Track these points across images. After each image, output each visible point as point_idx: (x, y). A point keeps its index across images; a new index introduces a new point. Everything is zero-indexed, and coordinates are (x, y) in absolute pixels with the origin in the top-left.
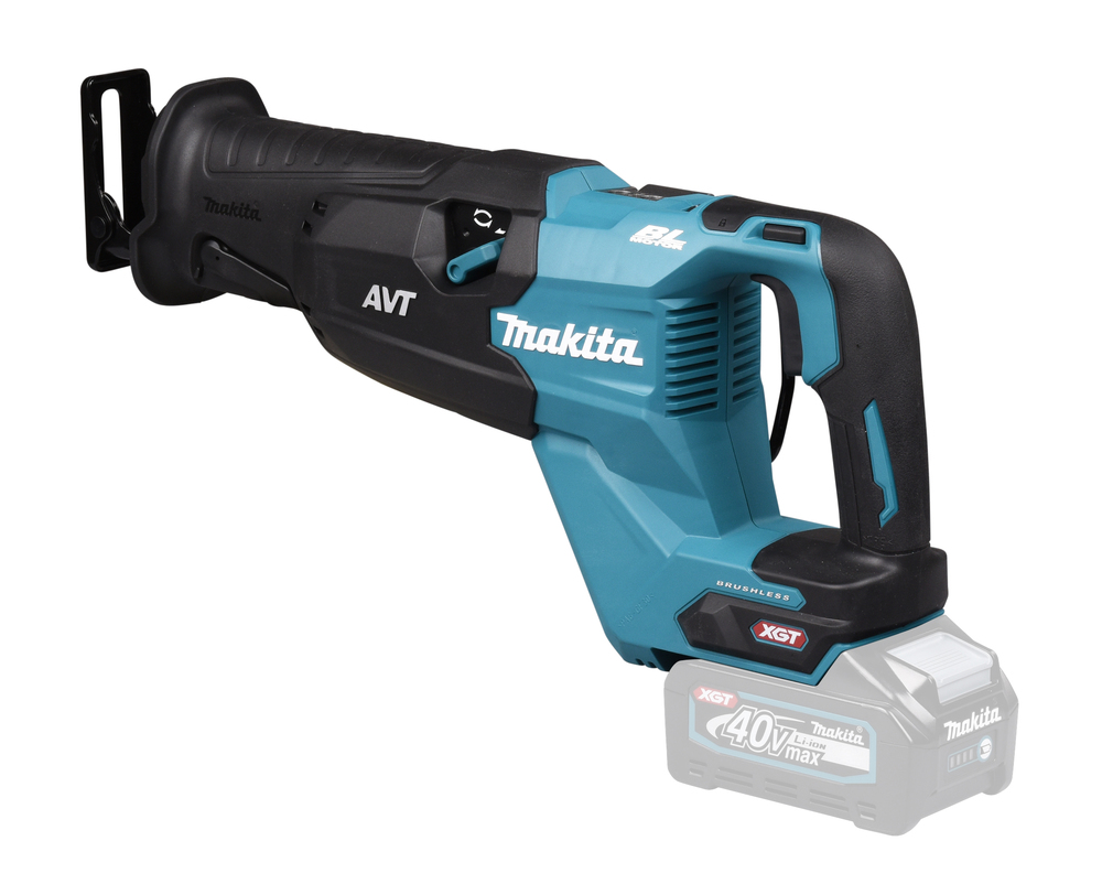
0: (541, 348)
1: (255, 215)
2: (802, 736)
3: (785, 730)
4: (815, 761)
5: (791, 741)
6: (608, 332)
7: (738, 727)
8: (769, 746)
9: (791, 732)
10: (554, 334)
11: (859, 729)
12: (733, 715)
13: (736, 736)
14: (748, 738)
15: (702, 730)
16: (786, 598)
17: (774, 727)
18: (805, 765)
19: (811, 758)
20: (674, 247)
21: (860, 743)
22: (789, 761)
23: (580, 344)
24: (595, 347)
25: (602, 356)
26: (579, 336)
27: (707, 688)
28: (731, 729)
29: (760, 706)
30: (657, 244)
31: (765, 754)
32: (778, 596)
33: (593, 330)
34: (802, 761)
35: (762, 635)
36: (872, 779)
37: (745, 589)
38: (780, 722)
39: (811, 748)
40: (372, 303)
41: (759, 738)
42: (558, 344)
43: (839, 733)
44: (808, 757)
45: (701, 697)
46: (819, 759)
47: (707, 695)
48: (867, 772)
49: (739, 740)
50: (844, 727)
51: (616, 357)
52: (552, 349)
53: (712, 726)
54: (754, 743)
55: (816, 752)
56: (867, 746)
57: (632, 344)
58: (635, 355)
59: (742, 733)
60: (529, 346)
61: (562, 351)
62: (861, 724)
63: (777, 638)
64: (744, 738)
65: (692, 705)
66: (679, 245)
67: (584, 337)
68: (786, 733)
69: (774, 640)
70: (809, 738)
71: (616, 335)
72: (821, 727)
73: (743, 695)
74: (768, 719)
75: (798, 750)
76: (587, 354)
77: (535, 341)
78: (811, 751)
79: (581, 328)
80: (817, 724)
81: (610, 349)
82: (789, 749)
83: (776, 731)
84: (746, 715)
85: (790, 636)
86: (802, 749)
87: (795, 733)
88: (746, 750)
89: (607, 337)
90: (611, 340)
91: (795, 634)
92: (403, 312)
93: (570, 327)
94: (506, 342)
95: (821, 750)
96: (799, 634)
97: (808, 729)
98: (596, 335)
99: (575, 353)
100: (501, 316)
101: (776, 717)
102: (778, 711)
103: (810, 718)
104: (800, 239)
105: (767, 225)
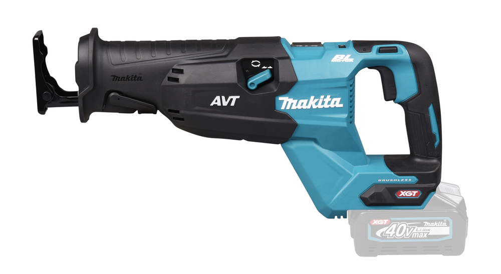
0: (299, 107)
1: (140, 79)
2: (419, 228)
3: (412, 228)
4: (425, 236)
5: (415, 231)
6: (329, 97)
7: (391, 231)
8: (405, 235)
9: (414, 228)
10: (305, 101)
11: (445, 221)
12: (388, 227)
13: (389, 234)
14: (395, 234)
15: (374, 235)
16: (410, 180)
17: (407, 227)
18: (421, 238)
19: (424, 235)
20: (350, 61)
21: (445, 225)
22: (414, 238)
23: (317, 104)
24: (323, 103)
25: (326, 106)
26: (316, 100)
27: (376, 219)
28: (387, 233)
29: (400, 221)
30: (343, 61)
31: (403, 238)
32: (406, 180)
33: (322, 97)
34: (420, 237)
35: (400, 195)
36: (451, 237)
37: (392, 180)
38: (409, 225)
39: (424, 231)
40: (216, 103)
41: (400, 233)
42: (307, 105)
43: (436, 224)
44: (422, 235)
45: (373, 224)
46: (427, 235)
47: (376, 222)
48: (448, 235)
49: (391, 235)
50: (438, 221)
51: (332, 105)
52: (304, 107)
53: (378, 233)
54: (398, 235)
55: (426, 233)
56: (448, 226)
57: (338, 100)
58: (339, 104)
59: (393, 232)
60: (294, 107)
61: (309, 107)
62: (445, 219)
63: (407, 195)
64: (393, 234)
65: (369, 227)
66: (351, 60)
67: (319, 100)
68: (412, 229)
69: (406, 196)
70: (422, 228)
71: (332, 98)
72: (428, 223)
73: (392, 219)
74: (405, 226)
75: (418, 234)
76: (320, 106)
77: (297, 105)
78: (423, 233)
79: (317, 97)
80: (426, 223)
81: (329, 103)
82: (414, 234)
83: (408, 229)
84: (394, 226)
85: (413, 193)
86: (419, 233)
87: (416, 227)
88: (395, 238)
89: (328, 98)
90: (330, 100)
91: (415, 192)
92: (233, 104)
93: (312, 97)
94: (283, 108)
95: (428, 231)
96: (417, 192)
97: (422, 225)
98: (324, 99)
99: (315, 107)
100: (280, 98)
101: (408, 224)
102: (408, 221)
103: (422, 221)
104: (395, 50)
105: (380, 48)
